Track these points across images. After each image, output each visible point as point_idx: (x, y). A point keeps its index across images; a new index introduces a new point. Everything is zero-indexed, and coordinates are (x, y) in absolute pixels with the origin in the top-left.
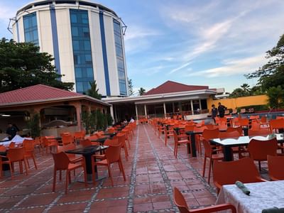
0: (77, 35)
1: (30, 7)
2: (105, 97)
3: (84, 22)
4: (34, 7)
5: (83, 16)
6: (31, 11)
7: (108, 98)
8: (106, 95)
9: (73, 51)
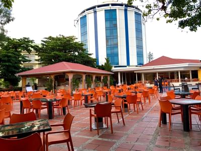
0: (109, 26)
1: (84, 12)
2: (126, 66)
3: (114, 17)
4: (86, 12)
5: (113, 13)
6: (84, 14)
7: (128, 67)
8: (126, 65)
9: (106, 36)
